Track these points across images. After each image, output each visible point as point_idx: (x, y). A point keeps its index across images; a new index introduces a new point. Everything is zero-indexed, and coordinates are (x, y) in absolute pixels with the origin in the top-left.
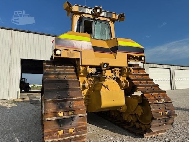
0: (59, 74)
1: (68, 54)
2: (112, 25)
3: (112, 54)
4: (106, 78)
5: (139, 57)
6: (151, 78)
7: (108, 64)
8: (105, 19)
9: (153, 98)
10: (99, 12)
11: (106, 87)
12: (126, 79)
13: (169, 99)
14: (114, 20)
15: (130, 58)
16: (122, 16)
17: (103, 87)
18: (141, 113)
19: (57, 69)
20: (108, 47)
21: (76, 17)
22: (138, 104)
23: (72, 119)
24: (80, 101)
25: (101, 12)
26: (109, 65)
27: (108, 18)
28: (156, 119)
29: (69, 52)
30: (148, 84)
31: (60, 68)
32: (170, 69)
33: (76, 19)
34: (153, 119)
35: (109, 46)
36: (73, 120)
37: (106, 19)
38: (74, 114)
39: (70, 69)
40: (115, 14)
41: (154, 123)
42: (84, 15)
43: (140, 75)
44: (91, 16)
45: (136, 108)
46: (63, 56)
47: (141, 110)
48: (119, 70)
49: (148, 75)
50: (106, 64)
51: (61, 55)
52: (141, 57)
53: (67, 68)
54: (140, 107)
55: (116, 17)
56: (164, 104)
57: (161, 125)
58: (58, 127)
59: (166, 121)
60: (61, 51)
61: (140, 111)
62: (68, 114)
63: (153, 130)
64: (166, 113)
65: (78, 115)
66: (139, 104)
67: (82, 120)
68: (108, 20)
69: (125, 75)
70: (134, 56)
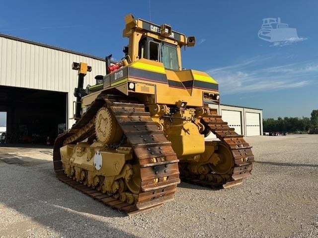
0: (132, 114)
1: (142, 88)
2: (179, 50)
3: (186, 90)
4: (185, 119)
5: (213, 95)
6: (224, 121)
7: (185, 103)
8: (172, 42)
9: (233, 143)
10: (167, 32)
11: (186, 131)
12: (199, 122)
13: (247, 144)
14: (181, 44)
15: (206, 95)
16: (191, 39)
17: (182, 130)
18: (217, 161)
19: (126, 108)
20: (179, 81)
21: (138, 35)
22: (213, 151)
23: (165, 165)
24: (168, 147)
25: (170, 33)
26: (187, 105)
27: (177, 41)
28: (239, 166)
29: (143, 85)
30: (224, 128)
31: (130, 106)
32: (241, 112)
33: (137, 37)
34: (236, 166)
35: (180, 79)
36: (166, 167)
37: (174, 42)
38: (165, 160)
39: (140, 108)
40: (184, 36)
41: (236, 170)
42: (149, 34)
43: (214, 117)
44: (156, 37)
45: (212, 156)
46: (137, 91)
47: (218, 158)
48: (194, 110)
49: (221, 117)
50: (183, 103)
51: (134, 89)
52: (216, 95)
53: (137, 106)
54: (216, 155)
55: (185, 39)
56: (244, 150)
57: (240, 173)
58: (154, 175)
59: (246, 168)
60: (134, 84)
61: (216, 160)
62: (161, 159)
63: (235, 178)
64: (247, 159)
65: (172, 162)
66: (216, 152)
67: (174, 167)
68: (176, 43)
69: (200, 117)
70: (210, 94)
